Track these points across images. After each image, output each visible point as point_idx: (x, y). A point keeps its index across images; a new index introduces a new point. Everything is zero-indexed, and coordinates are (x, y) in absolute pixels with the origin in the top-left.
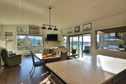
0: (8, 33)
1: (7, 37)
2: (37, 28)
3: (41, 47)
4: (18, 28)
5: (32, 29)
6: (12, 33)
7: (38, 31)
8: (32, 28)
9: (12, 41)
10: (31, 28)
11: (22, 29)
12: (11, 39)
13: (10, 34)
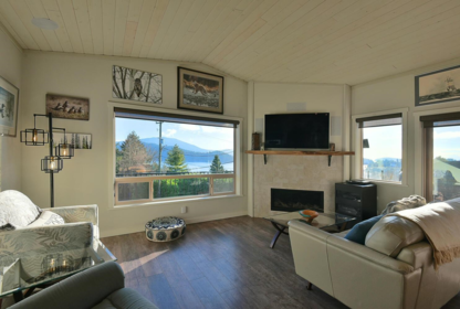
0: (62, 102)
1: (57, 122)
2: (213, 81)
3: (228, 180)
4: (118, 75)
5: (192, 84)
6: (86, 101)
7: (219, 97)
8: (193, 78)
9: (87, 147)
10: (186, 77)
11: (143, 82)
12: (81, 137)
13: (78, 108)
